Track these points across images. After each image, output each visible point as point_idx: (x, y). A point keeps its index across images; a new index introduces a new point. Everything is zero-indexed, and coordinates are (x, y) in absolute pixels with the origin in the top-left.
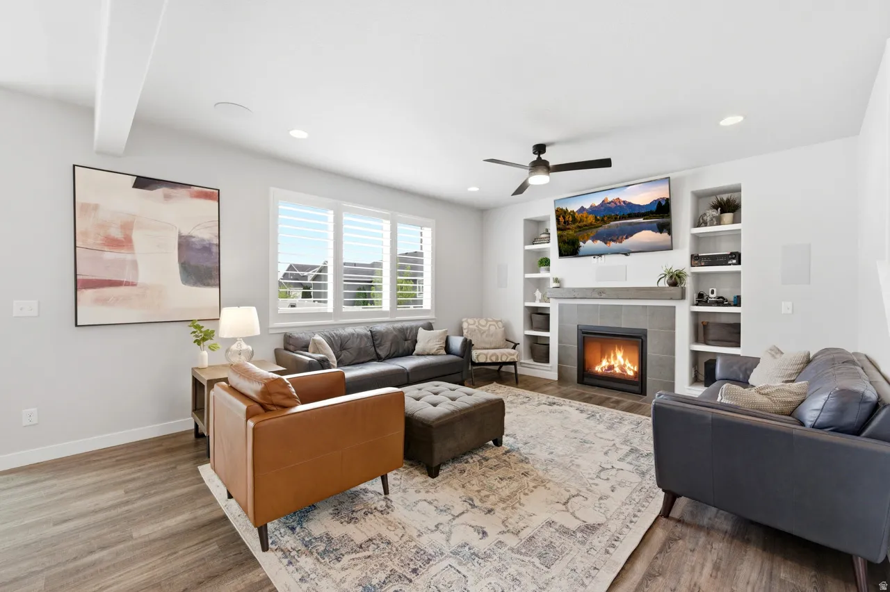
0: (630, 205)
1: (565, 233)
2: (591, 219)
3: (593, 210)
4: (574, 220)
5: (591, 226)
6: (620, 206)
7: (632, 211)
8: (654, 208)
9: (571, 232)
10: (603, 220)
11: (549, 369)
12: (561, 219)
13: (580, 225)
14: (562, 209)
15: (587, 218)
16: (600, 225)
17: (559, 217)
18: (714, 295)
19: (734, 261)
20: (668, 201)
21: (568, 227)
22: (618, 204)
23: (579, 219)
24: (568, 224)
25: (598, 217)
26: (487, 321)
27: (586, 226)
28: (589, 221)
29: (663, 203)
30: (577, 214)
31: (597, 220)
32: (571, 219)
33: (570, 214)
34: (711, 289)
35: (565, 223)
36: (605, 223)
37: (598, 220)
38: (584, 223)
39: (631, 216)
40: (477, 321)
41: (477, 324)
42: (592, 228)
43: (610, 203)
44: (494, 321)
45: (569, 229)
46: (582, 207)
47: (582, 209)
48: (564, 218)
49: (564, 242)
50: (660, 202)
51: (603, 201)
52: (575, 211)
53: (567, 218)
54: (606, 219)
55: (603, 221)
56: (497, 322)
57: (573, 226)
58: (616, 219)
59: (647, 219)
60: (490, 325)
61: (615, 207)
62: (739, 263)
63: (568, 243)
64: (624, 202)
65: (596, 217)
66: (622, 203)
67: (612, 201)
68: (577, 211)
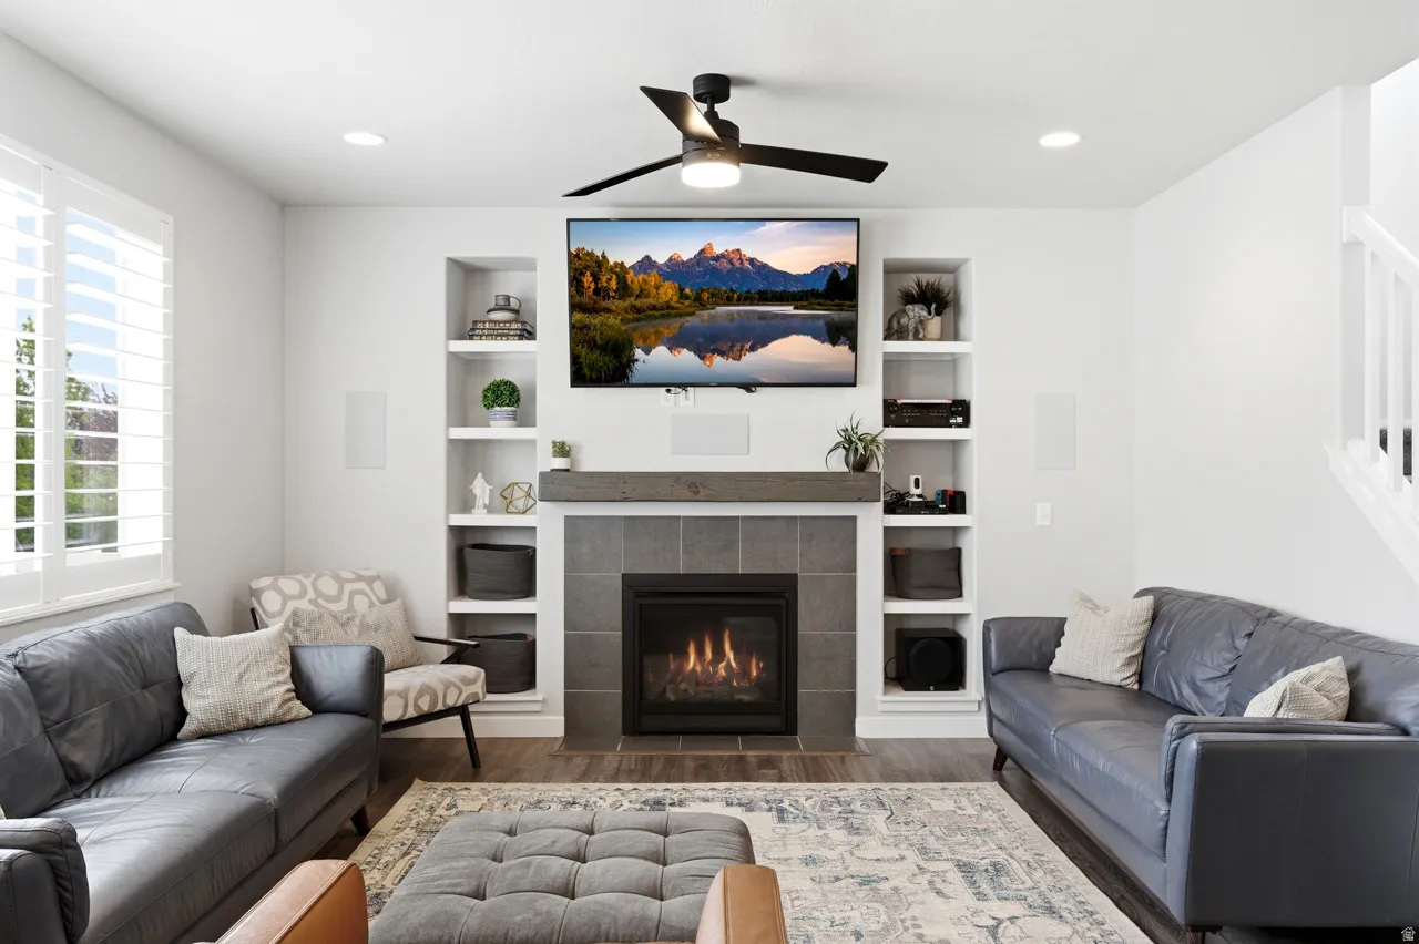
0: (763, 270)
1: (596, 320)
2: (668, 292)
3: (675, 269)
4: (624, 289)
5: (666, 311)
6: (742, 271)
7: (768, 286)
8: (821, 286)
9: (612, 320)
10: (698, 299)
11: (537, 707)
12: (587, 280)
13: (638, 303)
14: (591, 254)
15: (657, 288)
16: (692, 309)
17: (583, 274)
18: (918, 491)
19: (960, 420)
20: (853, 271)
21: (605, 304)
22: (738, 264)
23: (636, 287)
24: (607, 297)
25: (687, 291)
26: (341, 581)
27: (654, 308)
28: (664, 298)
29: (844, 275)
30: (631, 273)
31: (682, 296)
32: (614, 284)
33: (611, 270)
34: (913, 478)
35: (597, 291)
36: (703, 306)
37: (687, 297)
38: (651, 301)
39: (765, 297)
40: (308, 582)
41: (311, 594)
42: (669, 316)
43: (718, 258)
44: (360, 578)
45: (608, 310)
46: (647, 258)
47: (646, 264)
48: (596, 279)
49: (592, 345)
50: (835, 272)
51: (702, 251)
52: (628, 265)
53: (604, 279)
54: (705, 296)
55: (700, 303)
56: (370, 581)
57: (620, 303)
58: (729, 301)
59: (802, 308)
60: (352, 594)
61: (729, 271)
62: (966, 424)
63: (603, 349)
64: (752, 261)
65: (681, 290)
66: (747, 265)
67: (723, 256)
68: (633, 267)
